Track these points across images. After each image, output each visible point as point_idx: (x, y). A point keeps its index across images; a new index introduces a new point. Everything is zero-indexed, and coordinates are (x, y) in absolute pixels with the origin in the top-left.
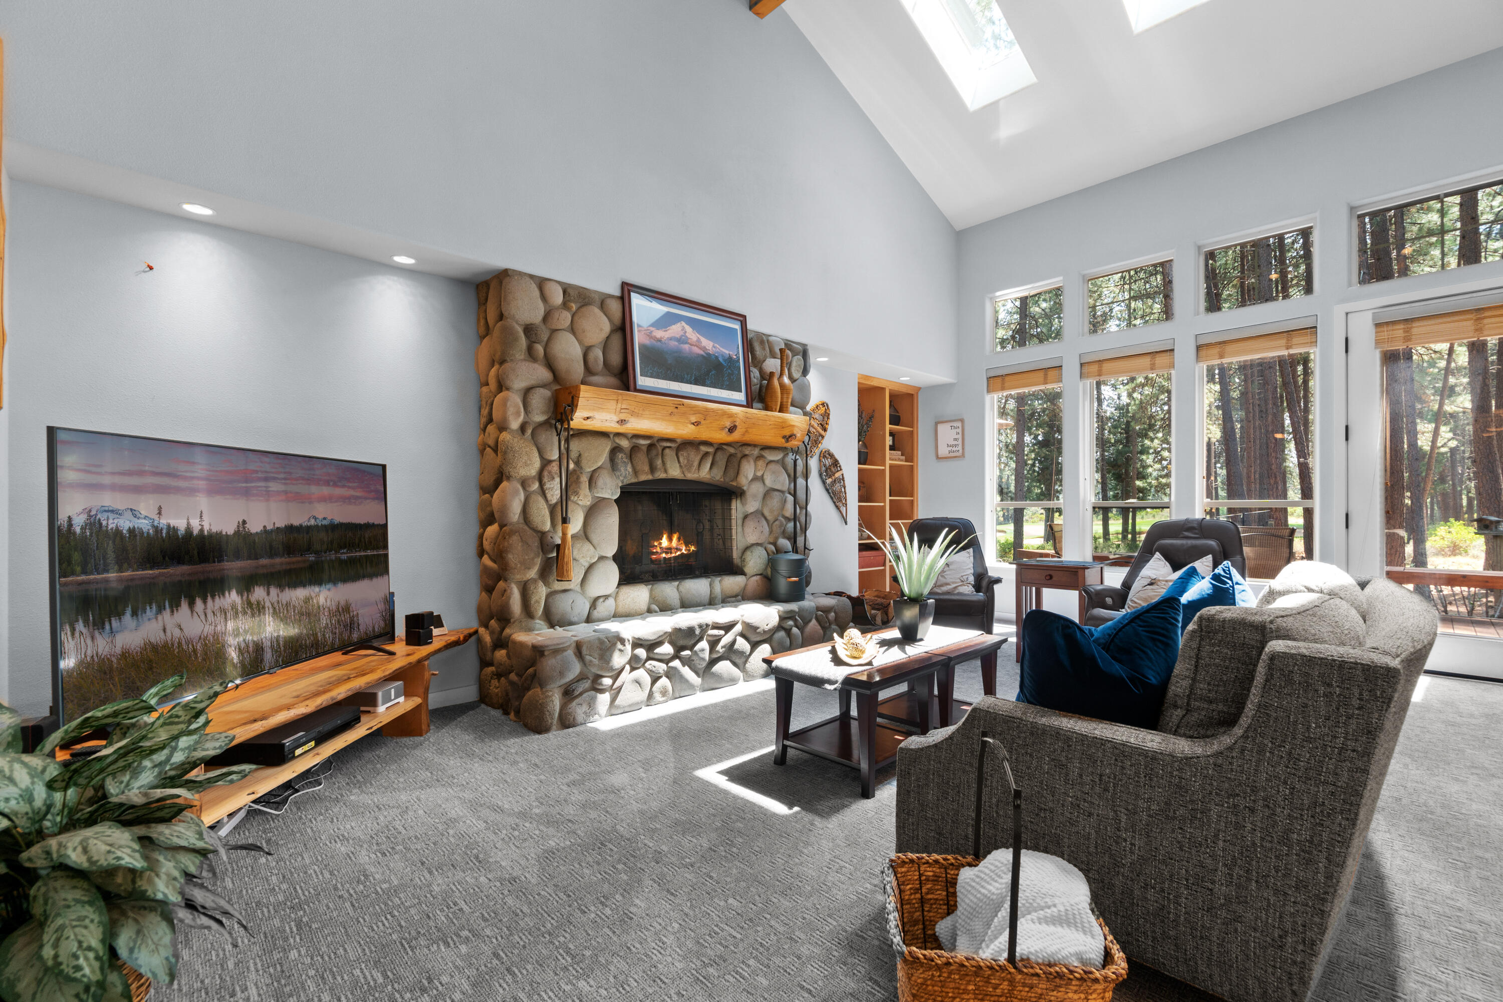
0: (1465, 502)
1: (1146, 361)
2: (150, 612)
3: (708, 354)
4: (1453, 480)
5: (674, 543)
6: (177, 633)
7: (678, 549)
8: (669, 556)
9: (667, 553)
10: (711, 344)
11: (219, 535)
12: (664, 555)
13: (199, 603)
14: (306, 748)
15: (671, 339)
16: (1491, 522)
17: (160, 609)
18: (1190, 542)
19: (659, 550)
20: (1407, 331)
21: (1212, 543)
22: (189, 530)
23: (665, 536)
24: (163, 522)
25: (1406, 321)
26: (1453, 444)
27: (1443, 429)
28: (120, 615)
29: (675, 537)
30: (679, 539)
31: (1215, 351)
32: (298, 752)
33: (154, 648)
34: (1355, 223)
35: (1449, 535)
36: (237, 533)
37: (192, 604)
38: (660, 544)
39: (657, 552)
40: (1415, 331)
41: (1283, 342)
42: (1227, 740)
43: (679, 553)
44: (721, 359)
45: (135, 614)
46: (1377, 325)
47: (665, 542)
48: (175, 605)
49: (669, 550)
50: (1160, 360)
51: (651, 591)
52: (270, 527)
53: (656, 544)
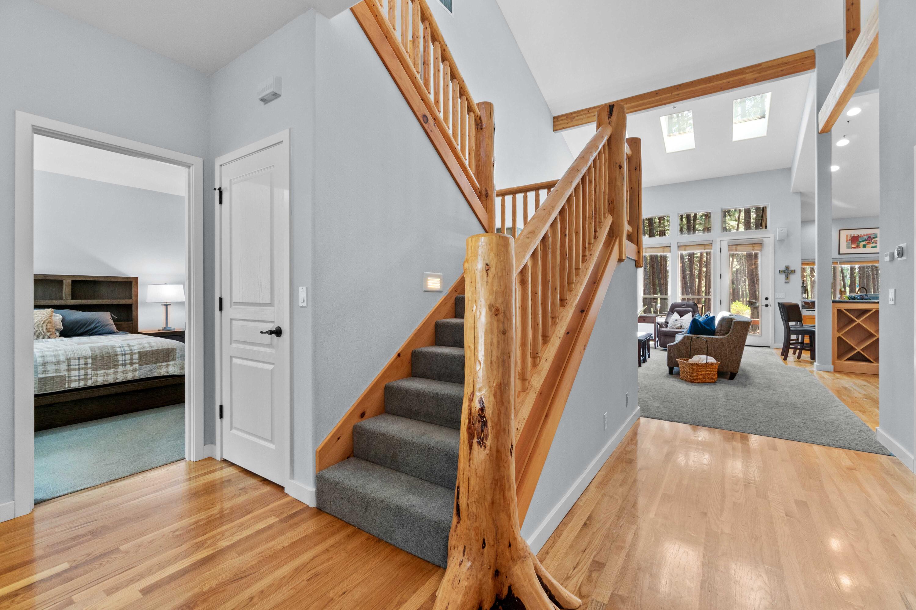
0: (741, 293)
1: (662, 249)
4: (737, 283)
16: (753, 302)
18: (684, 309)
20: (736, 248)
21: (691, 309)
25: (736, 245)
26: (738, 267)
27: (735, 260)
31: (683, 248)
34: (723, 213)
35: (736, 308)
40: (738, 248)
41: (703, 247)
42: (728, 335)
46: (729, 245)
50: (666, 249)
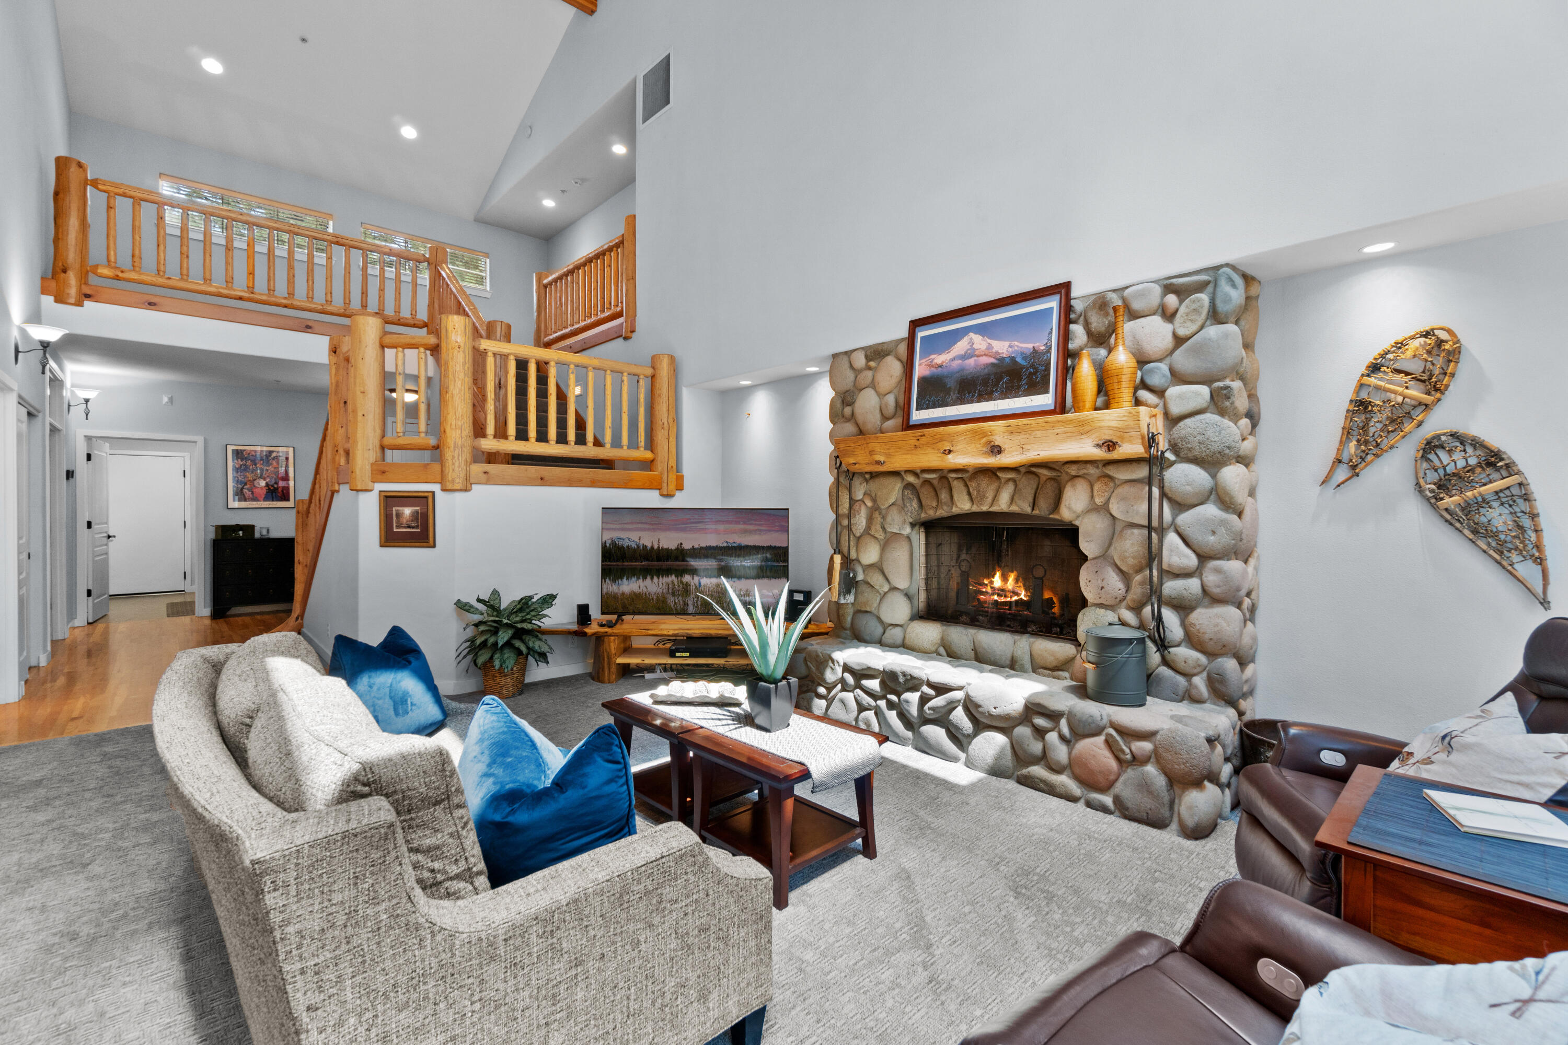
2: (634, 579)
3: (1002, 360)
5: (1010, 584)
6: (645, 589)
7: (1015, 593)
8: (1002, 599)
9: (999, 595)
10: (1007, 344)
11: (667, 549)
12: (996, 597)
13: (655, 579)
14: (683, 654)
15: (953, 359)
17: (638, 578)
19: (989, 590)
22: (652, 547)
23: (998, 574)
24: (642, 542)
28: (622, 578)
29: (1012, 577)
30: (1017, 580)
32: (677, 654)
33: (635, 594)
36: (677, 549)
37: (652, 578)
38: (992, 582)
39: (986, 593)
43: (1015, 598)
44: (1019, 360)
45: (627, 579)
47: (997, 581)
48: (645, 578)
49: (1002, 592)
51: (943, 632)
52: (696, 546)
53: (986, 582)
